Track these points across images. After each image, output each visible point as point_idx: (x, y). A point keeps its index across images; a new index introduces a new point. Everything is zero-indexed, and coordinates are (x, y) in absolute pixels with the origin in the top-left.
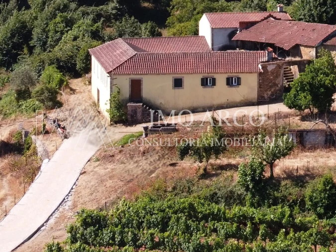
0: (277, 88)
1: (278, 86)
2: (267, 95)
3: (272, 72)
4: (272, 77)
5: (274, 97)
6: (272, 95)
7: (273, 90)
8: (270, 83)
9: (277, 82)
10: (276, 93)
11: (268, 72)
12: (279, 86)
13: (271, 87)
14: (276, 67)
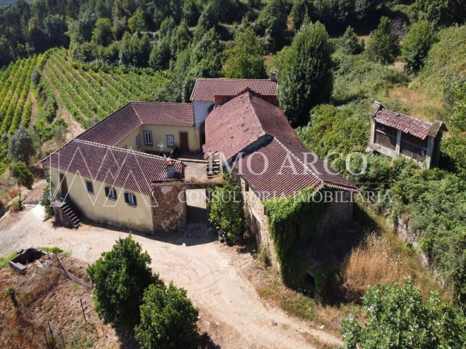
0: (177, 217)
1: (178, 214)
2: (165, 224)
3: (169, 196)
4: (168, 203)
5: (174, 227)
6: (171, 224)
7: (171, 218)
8: (167, 209)
9: (176, 210)
10: (177, 223)
11: (162, 195)
12: (180, 214)
13: (169, 215)
14: (173, 190)
